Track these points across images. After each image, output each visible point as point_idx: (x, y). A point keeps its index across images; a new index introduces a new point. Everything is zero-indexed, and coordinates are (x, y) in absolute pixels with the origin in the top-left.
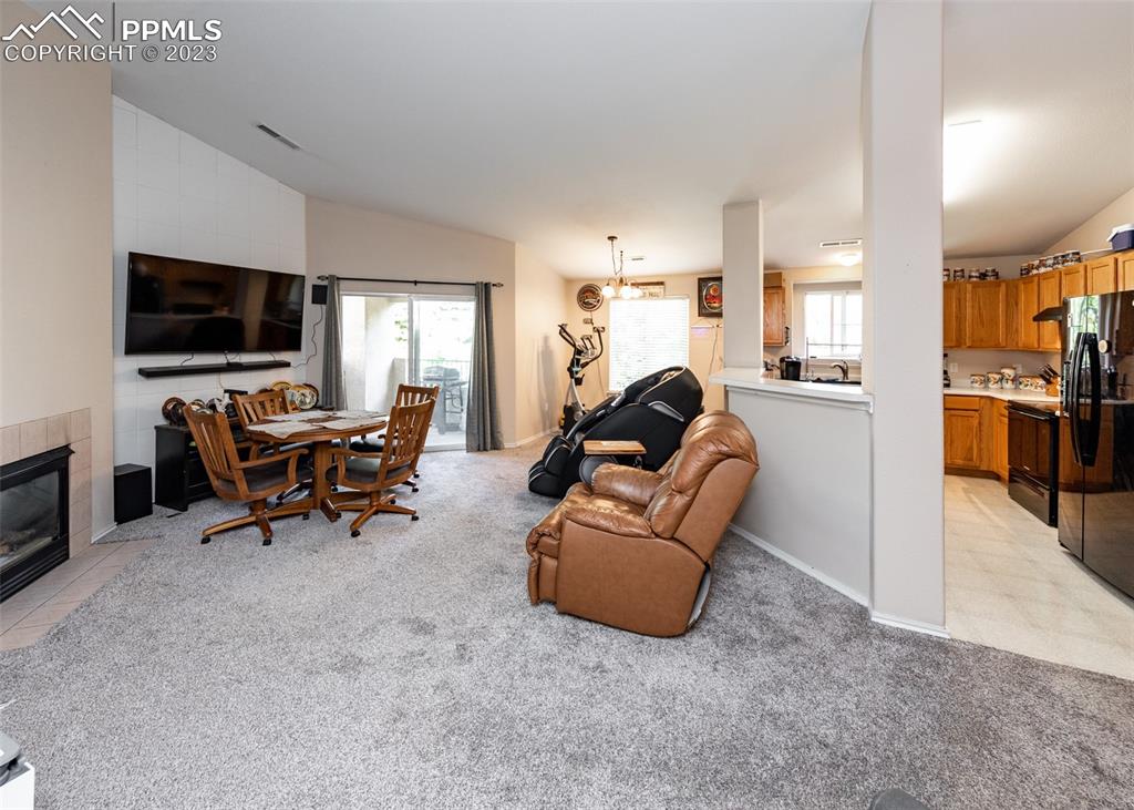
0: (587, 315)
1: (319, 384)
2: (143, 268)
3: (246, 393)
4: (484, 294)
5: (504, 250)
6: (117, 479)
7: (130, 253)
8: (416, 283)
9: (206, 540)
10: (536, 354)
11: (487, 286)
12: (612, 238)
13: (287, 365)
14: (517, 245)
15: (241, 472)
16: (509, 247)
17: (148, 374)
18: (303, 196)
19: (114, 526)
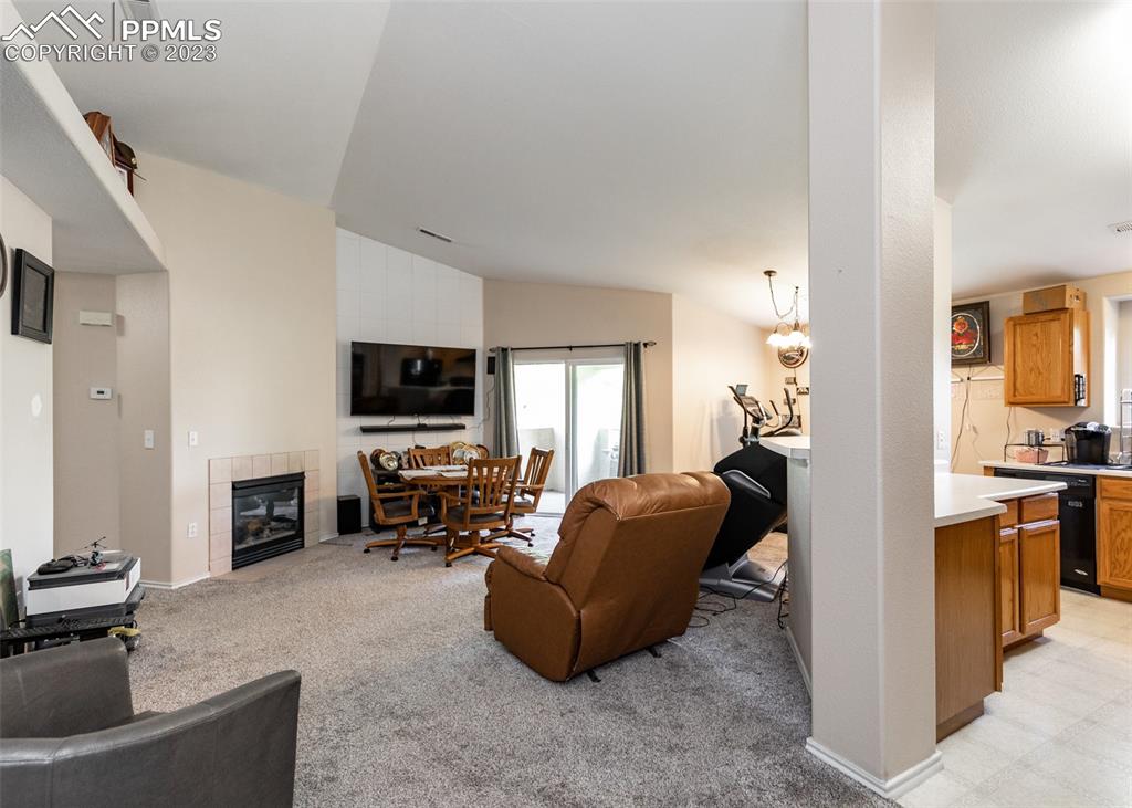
0: (790, 373)
1: (490, 445)
2: (359, 351)
3: (423, 448)
4: (633, 355)
5: (658, 304)
6: (339, 502)
7: (353, 343)
8: (570, 348)
9: (367, 551)
10: (707, 420)
11: (637, 345)
12: (769, 273)
13: (463, 427)
14: (675, 296)
15: (379, 502)
16: (665, 299)
17: (366, 430)
18: (481, 279)
19: (337, 535)
